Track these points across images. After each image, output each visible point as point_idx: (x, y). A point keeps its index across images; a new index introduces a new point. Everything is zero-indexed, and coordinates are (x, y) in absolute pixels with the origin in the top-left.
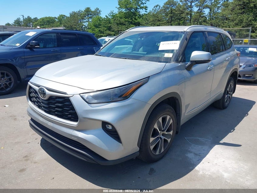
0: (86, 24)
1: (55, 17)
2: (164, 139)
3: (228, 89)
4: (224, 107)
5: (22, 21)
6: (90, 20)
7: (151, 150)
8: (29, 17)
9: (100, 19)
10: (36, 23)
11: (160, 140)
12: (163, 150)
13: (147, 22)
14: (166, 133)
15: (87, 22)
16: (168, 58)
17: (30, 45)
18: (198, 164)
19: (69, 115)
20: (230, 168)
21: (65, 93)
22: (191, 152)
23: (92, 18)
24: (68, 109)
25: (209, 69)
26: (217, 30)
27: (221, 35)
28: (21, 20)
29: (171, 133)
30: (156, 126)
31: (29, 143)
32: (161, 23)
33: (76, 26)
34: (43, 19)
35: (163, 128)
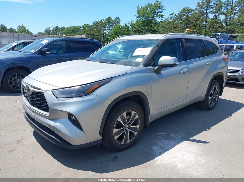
0: (107, 32)
1: (80, 26)
2: (130, 131)
3: (212, 92)
4: (209, 109)
5: (52, 30)
6: (111, 28)
7: (116, 140)
8: (57, 26)
9: (120, 27)
10: (63, 31)
11: (124, 132)
12: (129, 141)
13: (163, 29)
14: (132, 126)
15: (107, 30)
16: (138, 62)
17: (43, 52)
18: (159, 156)
19: (44, 107)
20: (187, 160)
21: (41, 90)
22: (157, 145)
23: (112, 26)
24: (43, 102)
25: (182, 72)
26: (198, 37)
27: (203, 41)
28: (50, 29)
29: (138, 126)
30: (119, 119)
31: (25, 131)
32: (176, 29)
33: (97, 34)
34: (69, 28)
35: (128, 122)
